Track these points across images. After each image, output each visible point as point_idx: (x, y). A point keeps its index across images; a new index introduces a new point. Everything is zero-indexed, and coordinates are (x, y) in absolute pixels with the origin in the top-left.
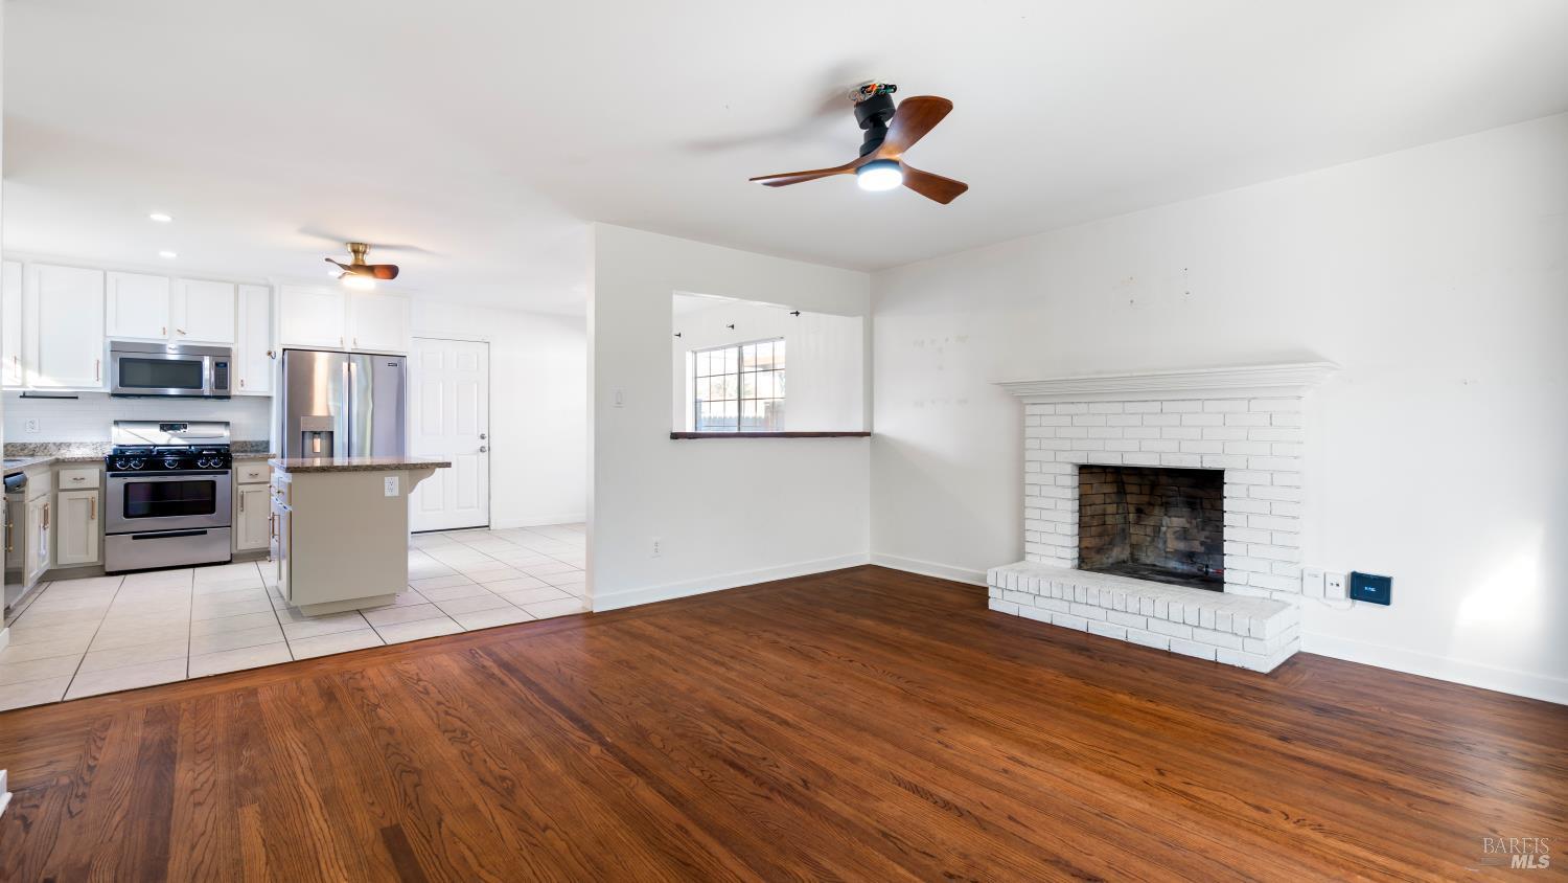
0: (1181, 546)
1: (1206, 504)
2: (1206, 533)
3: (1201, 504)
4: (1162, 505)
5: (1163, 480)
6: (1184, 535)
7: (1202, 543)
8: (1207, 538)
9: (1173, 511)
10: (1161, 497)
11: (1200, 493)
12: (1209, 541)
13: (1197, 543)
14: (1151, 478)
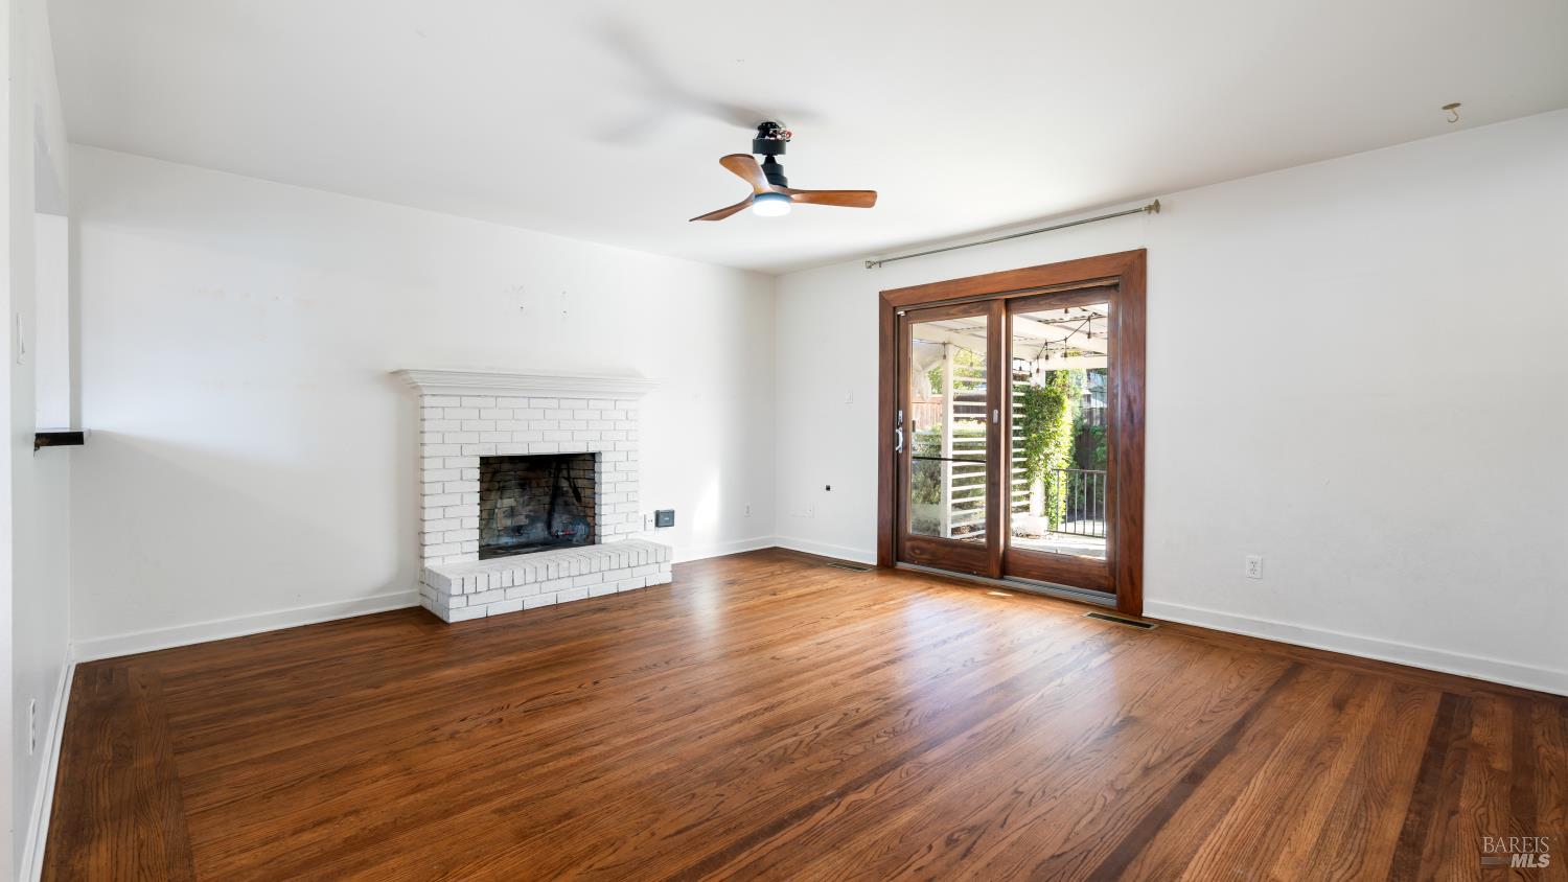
0: (508, 522)
1: (534, 484)
2: (530, 508)
3: (530, 483)
4: (499, 489)
5: (506, 466)
6: (512, 512)
7: (527, 517)
8: (530, 511)
9: (508, 493)
10: (499, 482)
11: (531, 475)
12: (532, 514)
13: (522, 517)
14: (495, 466)
